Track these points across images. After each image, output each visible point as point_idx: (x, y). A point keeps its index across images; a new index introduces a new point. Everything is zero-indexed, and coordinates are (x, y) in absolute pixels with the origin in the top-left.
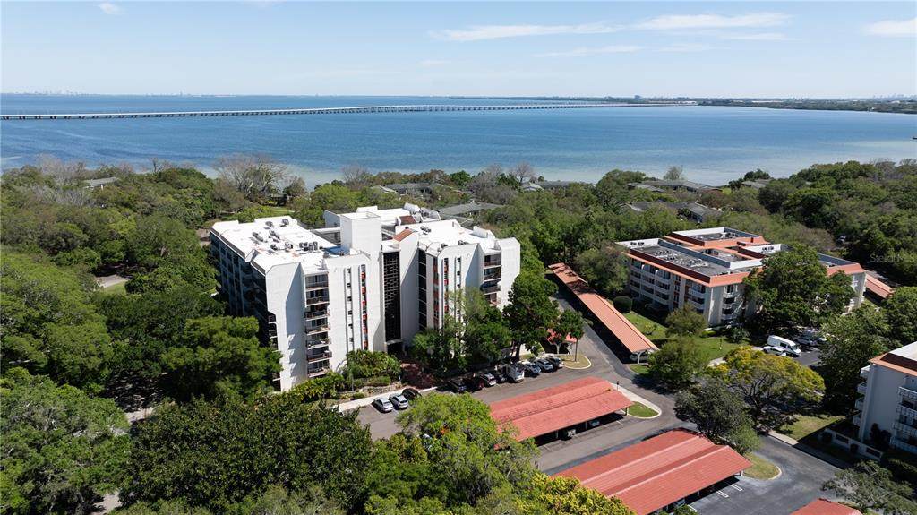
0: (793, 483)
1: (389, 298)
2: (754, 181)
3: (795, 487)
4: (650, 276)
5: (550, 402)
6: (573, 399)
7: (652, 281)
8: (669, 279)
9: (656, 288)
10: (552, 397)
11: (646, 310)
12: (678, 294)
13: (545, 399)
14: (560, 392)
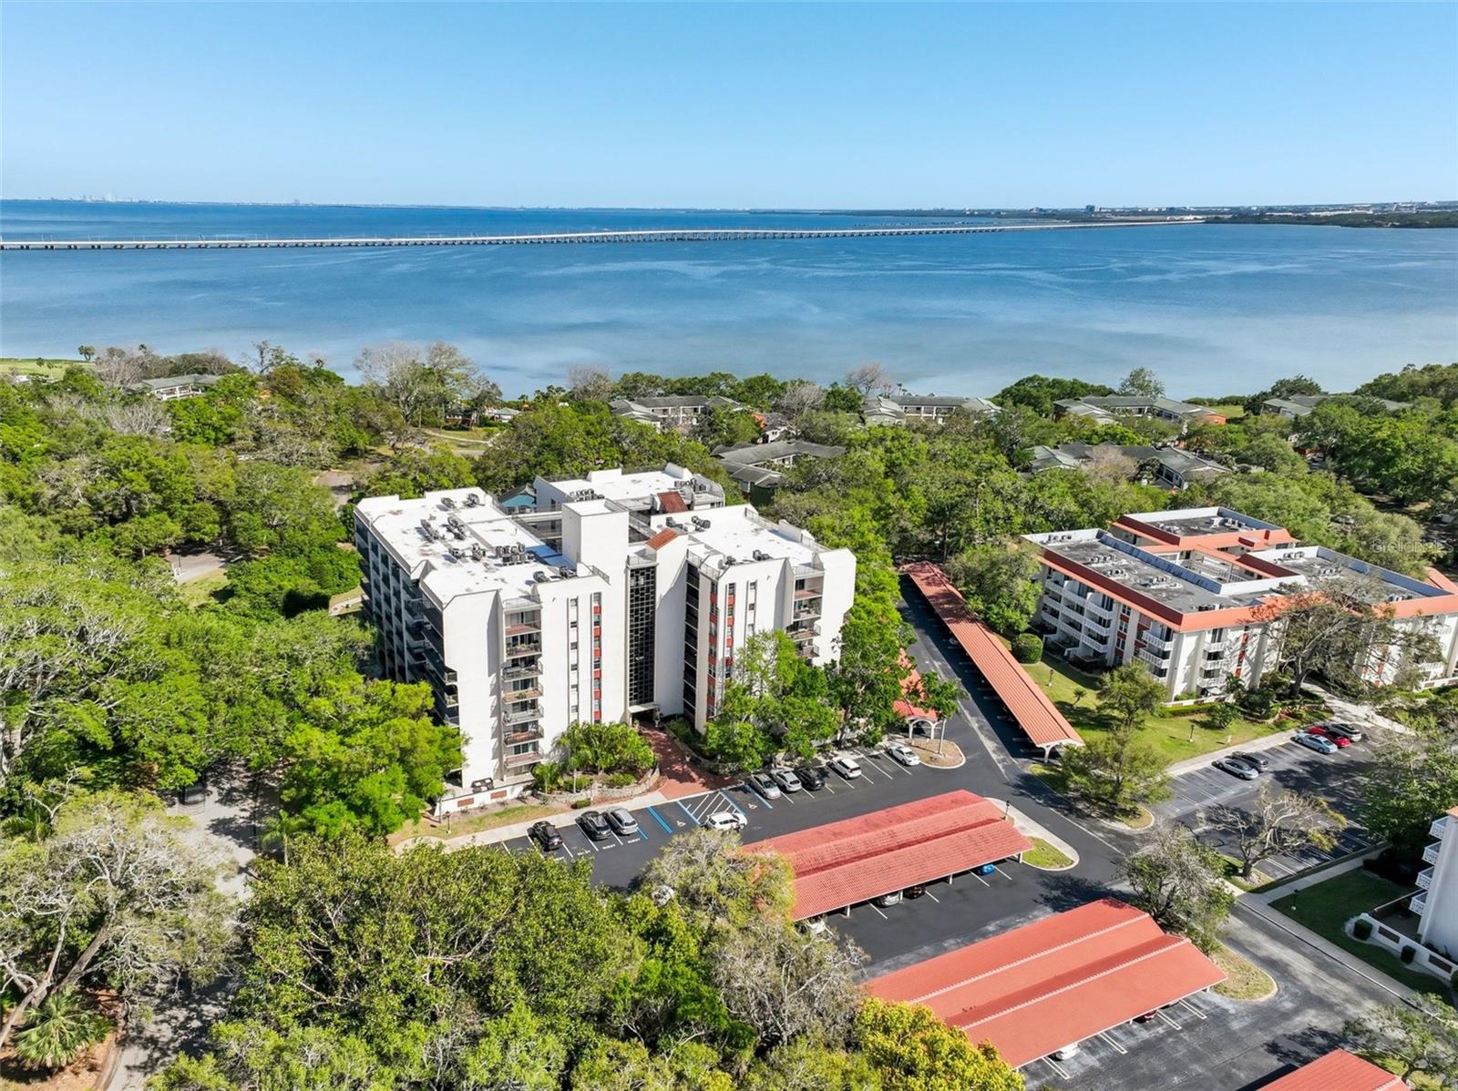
0: (1296, 1011)
1: (636, 639)
2: (1286, 399)
3: (1298, 1020)
4: (1078, 600)
5: (893, 835)
6: (930, 833)
7: (1080, 610)
8: (1110, 609)
9: (1086, 622)
10: (896, 827)
11: (1066, 658)
12: (1124, 637)
13: (885, 830)
14: (909, 819)
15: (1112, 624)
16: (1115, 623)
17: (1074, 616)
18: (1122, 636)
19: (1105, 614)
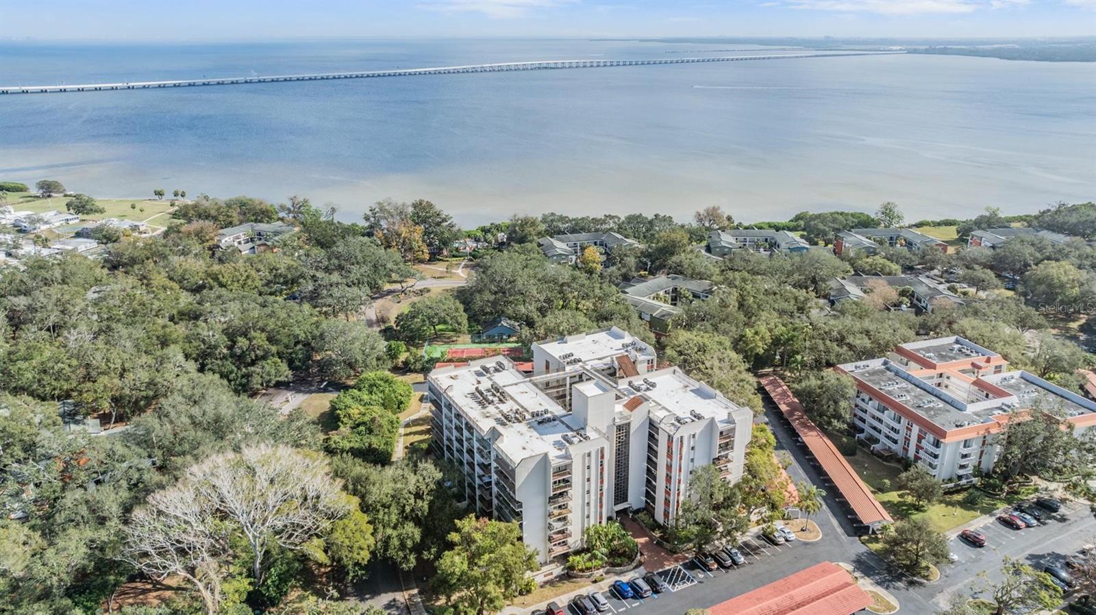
2: (985, 230)
4: (878, 414)
5: (792, 598)
6: (814, 594)
7: (880, 421)
8: (899, 422)
9: (885, 430)
10: (792, 592)
11: (872, 451)
12: (909, 440)
13: (786, 595)
14: (800, 586)
15: (901, 432)
16: (903, 432)
17: (876, 423)
18: (907, 440)
19: (897, 426)
